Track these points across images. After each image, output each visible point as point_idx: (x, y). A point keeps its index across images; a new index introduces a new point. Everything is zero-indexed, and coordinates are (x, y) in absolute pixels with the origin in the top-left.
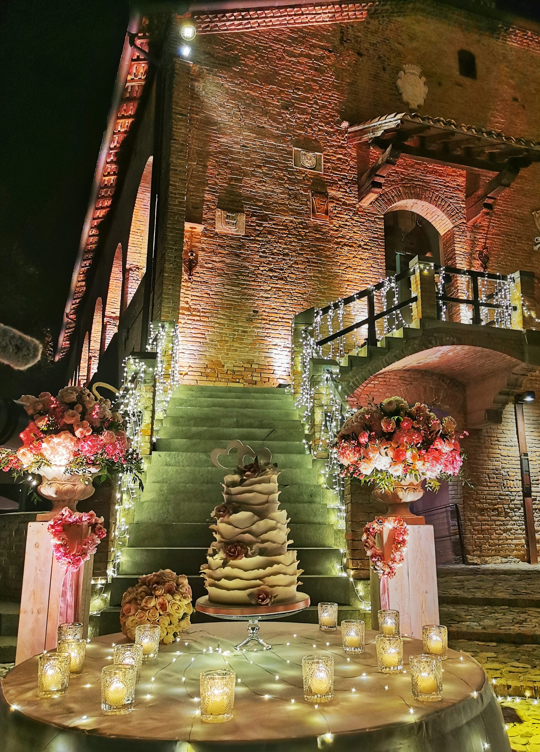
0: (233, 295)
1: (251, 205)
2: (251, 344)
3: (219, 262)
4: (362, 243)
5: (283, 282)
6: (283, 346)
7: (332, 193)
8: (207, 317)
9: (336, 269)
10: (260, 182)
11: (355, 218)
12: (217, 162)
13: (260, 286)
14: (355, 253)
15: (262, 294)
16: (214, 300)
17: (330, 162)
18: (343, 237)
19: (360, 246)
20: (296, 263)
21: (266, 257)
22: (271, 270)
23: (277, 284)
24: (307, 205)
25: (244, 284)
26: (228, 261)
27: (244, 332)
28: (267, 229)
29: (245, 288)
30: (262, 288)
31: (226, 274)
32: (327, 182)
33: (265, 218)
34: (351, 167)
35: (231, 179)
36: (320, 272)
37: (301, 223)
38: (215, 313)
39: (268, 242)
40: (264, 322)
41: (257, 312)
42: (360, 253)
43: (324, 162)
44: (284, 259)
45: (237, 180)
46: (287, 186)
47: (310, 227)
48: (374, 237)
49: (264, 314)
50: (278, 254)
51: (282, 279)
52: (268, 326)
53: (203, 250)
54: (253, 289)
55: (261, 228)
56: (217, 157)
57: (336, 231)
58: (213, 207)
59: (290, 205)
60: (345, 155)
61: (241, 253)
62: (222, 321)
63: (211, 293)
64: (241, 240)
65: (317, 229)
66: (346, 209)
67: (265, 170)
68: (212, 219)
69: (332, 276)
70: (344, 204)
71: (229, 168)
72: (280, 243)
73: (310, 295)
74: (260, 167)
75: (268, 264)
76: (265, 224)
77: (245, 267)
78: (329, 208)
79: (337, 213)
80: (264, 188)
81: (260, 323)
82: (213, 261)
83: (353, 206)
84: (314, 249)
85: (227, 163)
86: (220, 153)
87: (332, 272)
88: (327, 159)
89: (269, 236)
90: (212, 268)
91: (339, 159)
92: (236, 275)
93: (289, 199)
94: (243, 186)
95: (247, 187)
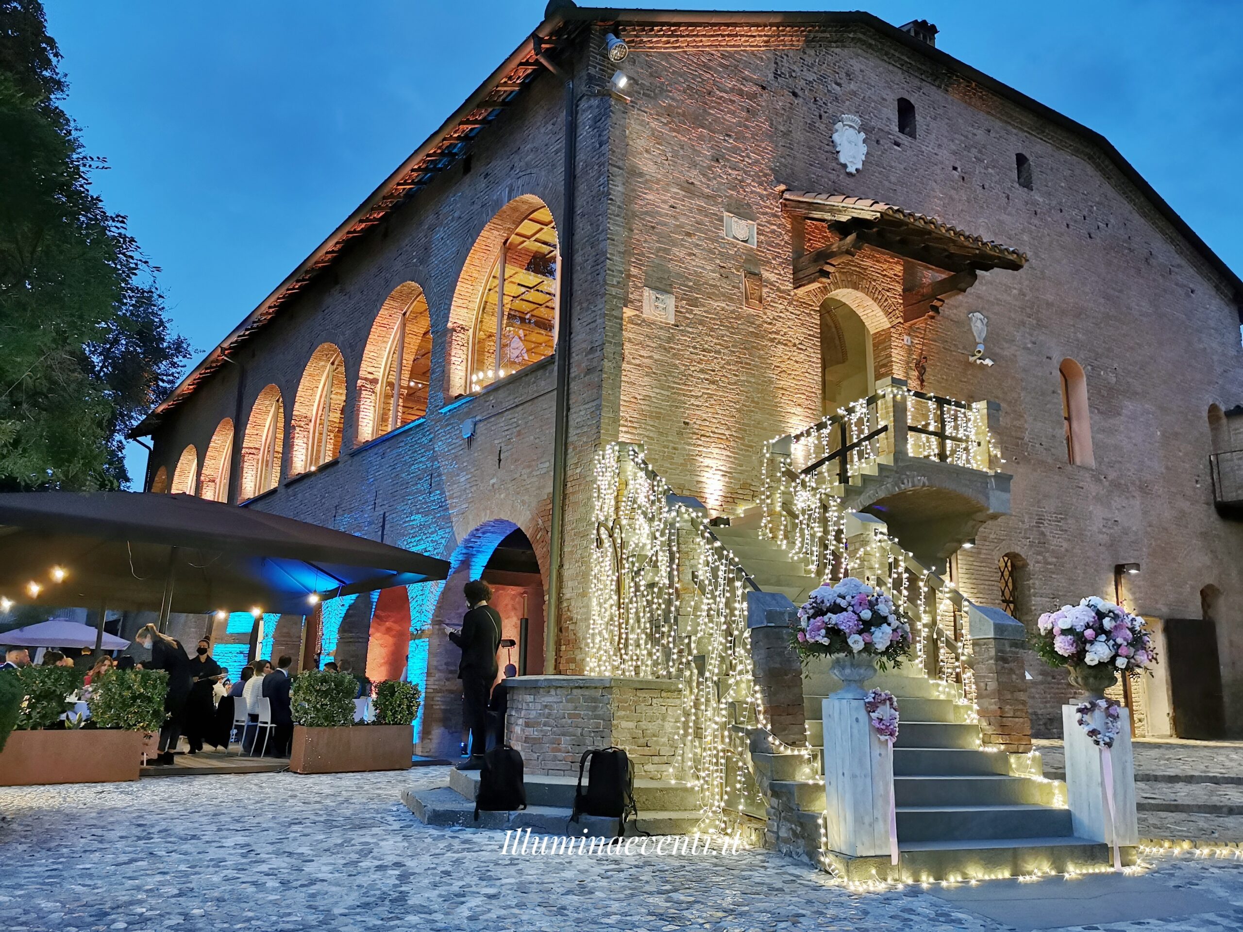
0: (662, 401)
1: (681, 285)
2: (682, 464)
3: (647, 357)
4: (797, 342)
5: (715, 387)
6: (715, 468)
7: (766, 275)
8: (636, 428)
9: (770, 374)
10: (690, 254)
11: (790, 309)
12: (643, 225)
13: (691, 391)
14: (790, 354)
15: (693, 401)
16: (643, 407)
17: (763, 235)
18: (777, 333)
19: (795, 345)
20: (728, 363)
21: (697, 354)
22: (702, 371)
23: (708, 389)
24: (739, 288)
25: (673, 388)
26: (656, 357)
27: (675, 449)
28: (697, 317)
29: (675, 393)
30: (693, 393)
31: (654, 373)
32: (759, 260)
33: (694, 303)
34: (786, 242)
35: (659, 250)
36: (754, 376)
37: (733, 312)
38: (645, 424)
39: (699, 334)
40: (695, 437)
41: (687, 424)
42: (795, 354)
43: (758, 234)
44: (716, 358)
45: (665, 250)
46: (718, 261)
47: (743, 317)
48: (810, 335)
49: (696, 426)
50: (710, 351)
51: (713, 382)
52: (700, 442)
53: (630, 341)
54: (684, 395)
55: (691, 316)
56: (644, 219)
57: (770, 324)
58: (639, 285)
59: (723, 288)
60: (779, 226)
61: (672, 348)
62: (651, 435)
63: (639, 397)
64: (671, 331)
65: (750, 320)
66: (780, 297)
67: (694, 240)
68: (640, 301)
69: (766, 382)
70: (779, 290)
71: (657, 234)
72: (711, 336)
73: (743, 405)
74: (689, 234)
75: (698, 363)
76: (696, 311)
77: (675, 365)
78: (763, 294)
79: (771, 301)
80: (694, 263)
81: (691, 438)
82: (641, 356)
83: (787, 292)
84: (747, 346)
85: (653, 228)
86: (646, 213)
87: (765, 377)
88: (760, 230)
89: (700, 327)
90: (639, 365)
91: (773, 232)
92: (665, 376)
93: (720, 279)
94: (671, 259)
95: (676, 261)
